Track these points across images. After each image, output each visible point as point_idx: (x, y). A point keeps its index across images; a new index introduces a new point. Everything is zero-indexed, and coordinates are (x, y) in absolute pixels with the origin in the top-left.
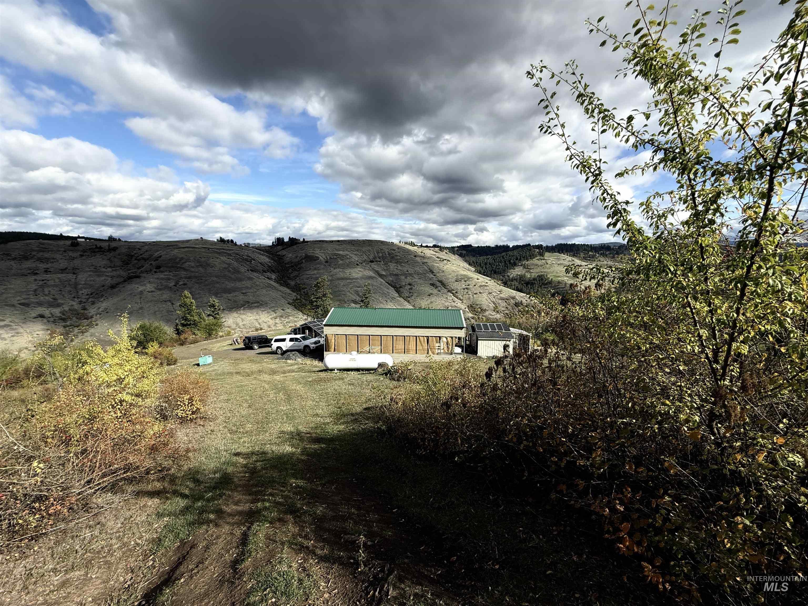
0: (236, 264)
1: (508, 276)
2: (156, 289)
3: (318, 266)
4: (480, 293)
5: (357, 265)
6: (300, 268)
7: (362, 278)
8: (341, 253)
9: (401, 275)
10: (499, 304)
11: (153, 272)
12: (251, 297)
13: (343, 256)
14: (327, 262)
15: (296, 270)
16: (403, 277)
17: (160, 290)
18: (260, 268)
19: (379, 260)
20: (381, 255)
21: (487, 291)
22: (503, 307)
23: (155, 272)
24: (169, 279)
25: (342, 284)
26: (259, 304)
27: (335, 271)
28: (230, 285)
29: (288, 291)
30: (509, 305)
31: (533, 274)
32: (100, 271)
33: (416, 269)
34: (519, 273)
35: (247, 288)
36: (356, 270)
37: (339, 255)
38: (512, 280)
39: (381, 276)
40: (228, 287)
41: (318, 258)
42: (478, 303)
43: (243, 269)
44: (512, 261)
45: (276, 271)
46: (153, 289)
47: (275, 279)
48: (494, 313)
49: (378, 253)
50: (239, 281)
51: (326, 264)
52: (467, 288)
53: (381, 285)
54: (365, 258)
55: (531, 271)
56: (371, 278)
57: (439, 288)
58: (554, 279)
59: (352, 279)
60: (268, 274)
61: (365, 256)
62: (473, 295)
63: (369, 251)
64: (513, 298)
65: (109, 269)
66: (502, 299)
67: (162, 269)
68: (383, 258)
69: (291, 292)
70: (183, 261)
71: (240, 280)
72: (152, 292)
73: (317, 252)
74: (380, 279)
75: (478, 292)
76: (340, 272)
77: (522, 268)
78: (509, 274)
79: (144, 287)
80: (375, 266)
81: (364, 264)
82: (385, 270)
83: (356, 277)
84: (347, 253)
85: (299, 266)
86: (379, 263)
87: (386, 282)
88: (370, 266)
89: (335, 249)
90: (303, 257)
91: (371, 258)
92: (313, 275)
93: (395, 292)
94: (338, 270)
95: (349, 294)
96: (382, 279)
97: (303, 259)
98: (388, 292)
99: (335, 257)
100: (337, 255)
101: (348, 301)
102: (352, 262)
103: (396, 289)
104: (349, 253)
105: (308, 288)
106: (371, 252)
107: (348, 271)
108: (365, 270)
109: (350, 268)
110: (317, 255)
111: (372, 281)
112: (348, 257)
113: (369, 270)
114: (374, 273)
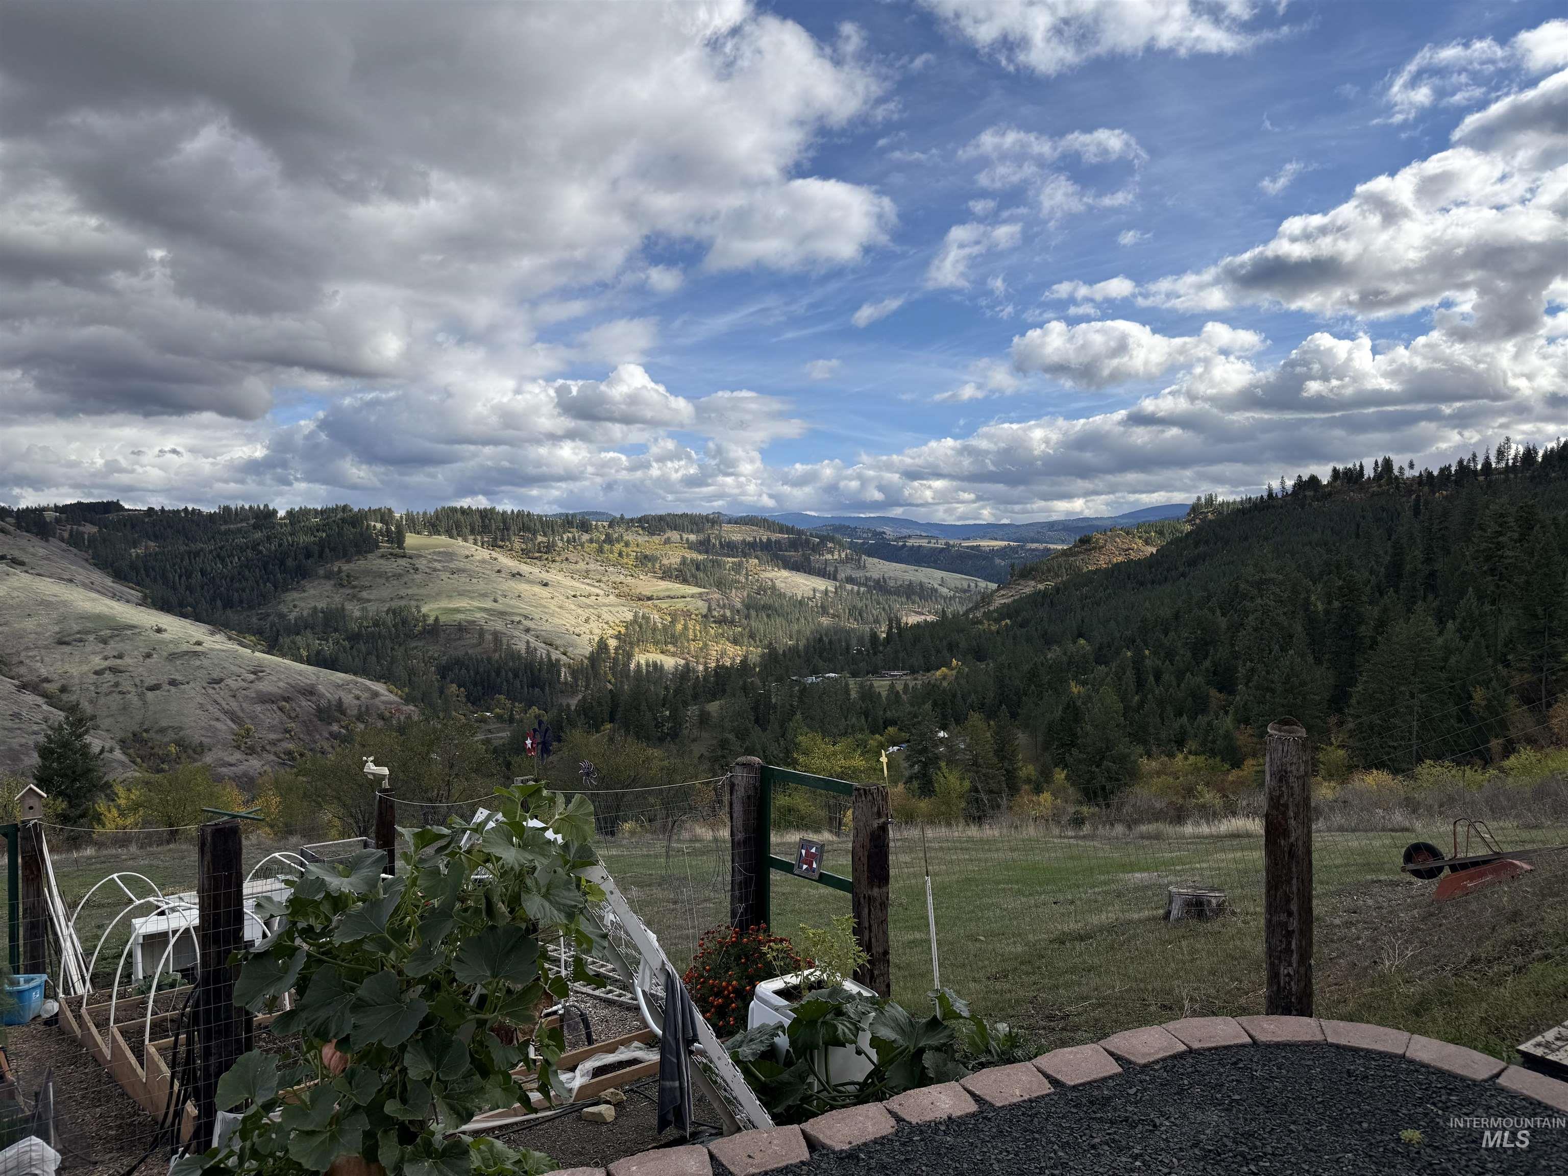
1: (282, 616)
4: (173, 683)
10: (253, 718)
21: (201, 673)
22: (272, 729)
30: (293, 719)
31: (372, 608)
34: (321, 605)
38: (297, 629)
42: (164, 723)
44: (290, 563)
48: (238, 755)
52: (113, 670)
55: (365, 594)
58: (443, 619)
62: (141, 696)
64: (309, 692)
66: (265, 699)
75: (164, 678)
77: (328, 585)
78: (284, 609)
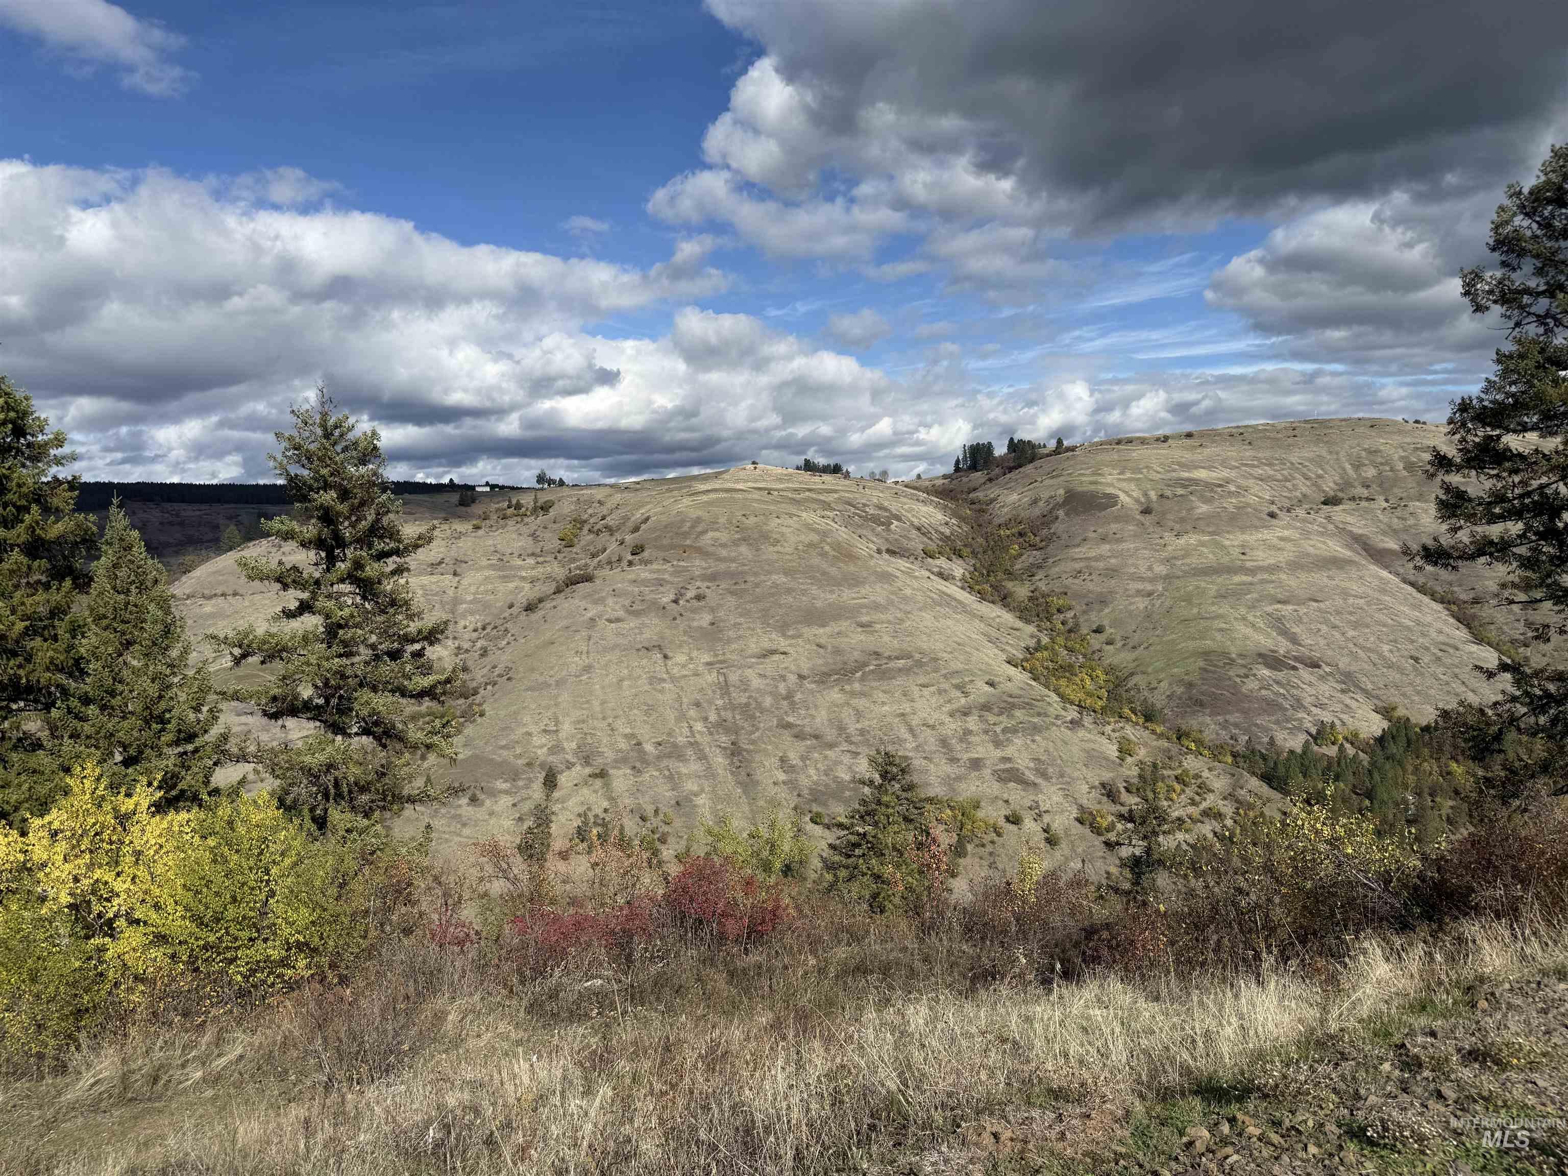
0: (842, 533)
2: (627, 611)
3: (1114, 527)
5: (1272, 515)
6: (1049, 540)
7: (1295, 566)
8: (1201, 474)
11: (624, 563)
12: (886, 638)
13: (1210, 486)
14: (1146, 511)
15: (1033, 546)
17: (637, 614)
18: (917, 543)
19: (1365, 493)
20: (1370, 472)
23: (630, 563)
24: (661, 583)
25: (1213, 589)
26: (910, 662)
27: (1182, 541)
28: (823, 597)
29: (1008, 618)
32: (512, 568)
35: (876, 607)
36: (1265, 534)
37: (1195, 482)
39: (1378, 556)
40: (819, 604)
41: (1112, 500)
43: (864, 548)
45: (966, 551)
46: (621, 613)
47: (963, 579)
49: (1357, 467)
50: (851, 586)
51: (1147, 520)
53: (1383, 591)
54: (1304, 487)
56: (1336, 563)
59: (1252, 572)
60: (942, 562)
61: (1299, 480)
63: (1319, 461)
65: (531, 561)
67: (646, 554)
68: (1384, 484)
69: (1019, 624)
70: (699, 529)
71: (855, 582)
72: (618, 620)
73: (1109, 479)
74: (1374, 568)
76: (1203, 544)
79: (600, 608)
80: (1349, 519)
81: (1301, 512)
82: (1395, 531)
83: (1272, 561)
84: (1225, 473)
85: (1045, 532)
86: (1364, 504)
87: (1405, 581)
88: (1328, 518)
89: (1179, 464)
90: (1060, 500)
91: (1329, 486)
92: (1097, 559)
93: (1452, 620)
94: (1192, 539)
95: (1242, 629)
96: (1386, 567)
97: (1058, 506)
98: (1418, 623)
99: (1180, 491)
100: (1186, 483)
101: (1240, 655)
102: (1248, 505)
103: (1454, 608)
104: (1233, 474)
105: (1079, 608)
106: (1327, 467)
107: (1233, 540)
108: (1306, 534)
109: (1243, 529)
110: (1109, 490)
111: (1340, 579)
112: (1233, 488)
113: (1322, 534)
114: (1348, 547)
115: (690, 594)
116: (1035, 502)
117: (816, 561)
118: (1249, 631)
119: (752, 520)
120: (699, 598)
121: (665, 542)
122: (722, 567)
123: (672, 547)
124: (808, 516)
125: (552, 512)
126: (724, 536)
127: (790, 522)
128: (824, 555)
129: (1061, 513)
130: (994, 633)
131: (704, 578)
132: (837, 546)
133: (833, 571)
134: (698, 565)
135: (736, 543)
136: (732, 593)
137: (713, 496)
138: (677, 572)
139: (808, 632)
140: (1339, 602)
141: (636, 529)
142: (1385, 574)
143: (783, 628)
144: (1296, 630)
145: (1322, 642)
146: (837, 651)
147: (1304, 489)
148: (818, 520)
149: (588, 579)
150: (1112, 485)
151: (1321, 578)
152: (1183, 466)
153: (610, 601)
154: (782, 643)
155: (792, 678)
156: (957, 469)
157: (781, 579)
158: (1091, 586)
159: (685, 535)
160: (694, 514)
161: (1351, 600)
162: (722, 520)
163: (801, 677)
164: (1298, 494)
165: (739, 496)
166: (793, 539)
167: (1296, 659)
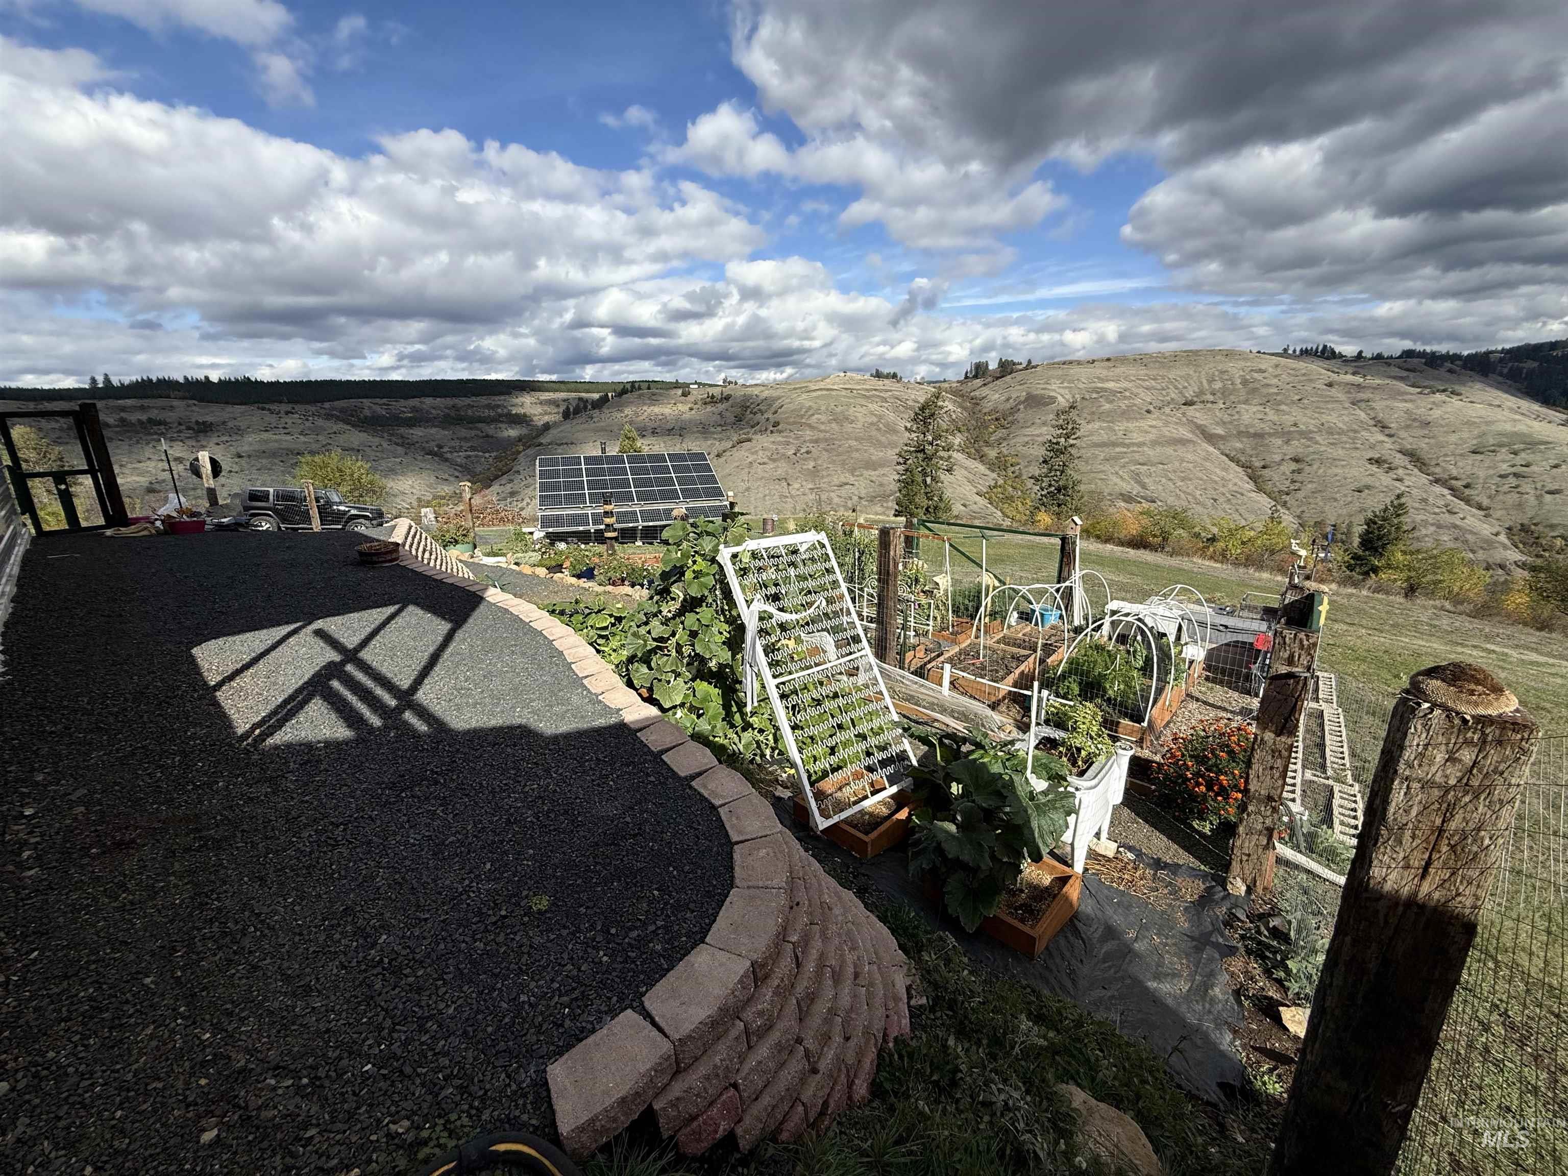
2: (770, 459)
5: (1148, 412)
6: (1012, 423)
7: (1155, 443)
8: (1111, 385)
9: (1270, 435)
11: (768, 432)
13: (1114, 392)
14: (1073, 408)
15: (1003, 427)
16: (1279, 442)
17: (774, 460)
19: (1211, 398)
20: (1218, 385)
23: (772, 432)
24: (788, 443)
25: (1102, 456)
27: (1090, 426)
29: (982, 468)
33: (1324, 418)
36: (1141, 423)
37: (1105, 390)
39: (1210, 438)
40: (874, 458)
41: (1051, 400)
43: (902, 426)
45: (964, 430)
46: (766, 460)
47: (960, 446)
49: (1211, 381)
50: (892, 448)
52: (1518, 476)
53: (1206, 459)
56: (1182, 442)
57: (1400, 472)
59: (1127, 446)
61: (1172, 390)
63: (1186, 378)
65: (719, 429)
67: (780, 427)
68: (1225, 393)
69: (988, 472)
70: (810, 413)
71: (895, 445)
72: (764, 463)
73: (1054, 387)
74: (1205, 445)
76: (1101, 428)
79: (755, 457)
80: (1198, 415)
81: (1167, 410)
82: (1224, 423)
83: (1141, 439)
84: (1126, 384)
85: (1010, 419)
86: (1209, 405)
87: (1222, 454)
88: (1184, 414)
89: (1098, 378)
90: (1022, 399)
91: (1189, 394)
92: (1038, 436)
93: (1246, 478)
94: (1097, 425)
95: (1115, 479)
96: (1213, 445)
97: (1020, 403)
98: (1223, 479)
99: (1094, 395)
100: (1097, 390)
101: (1110, 494)
102: (1135, 405)
103: (1250, 471)
104: (1130, 385)
105: (1023, 463)
106: (1191, 382)
107: (1120, 427)
108: (1167, 423)
109: (1128, 420)
110: (1052, 394)
111: (1181, 451)
112: (1127, 394)
113: (1177, 423)
114: (1193, 432)
115: (803, 451)
116: (1008, 400)
117: (874, 433)
118: (1118, 481)
119: (840, 409)
120: (808, 452)
121: (792, 420)
122: (822, 435)
123: (794, 423)
124: (873, 407)
125: (731, 401)
126: (823, 418)
127: (861, 410)
128: (879, 430)
129: (1022, 407)
130: (971, 477)
131: (811, 441)
132: (887, 425)
133: (883, 439)
134: (808, 434)
135: (830, 422)
136: (826, 450)
137: (819, 393)
138: (797, 438)
139: (866, 473)
140: (1177, 464)
141: (776, 412)
142: (1211, 449)
143: (852, 471)
144: (1146, 480)
145: (1160, 488)
146: (881, 485)
147: (1173, 395)
148: (878, 408)
149: (749, 440)
150: (1054, 390)
151: (1169, 450)
152: (1101, 380)
153: (761, 453)
154: (852, 479)
155: (855, 498)
156: (966, 377)
157: (854, 443)
158: (1032, 451)
159: (802, 416)
160: (807, 404)
161: (1185, 464)
162: (823, 408)
163: (860, 498)
164: (1168, 398)
165: (834, 393)
166: (862, 420)
167: (1142, 497)
